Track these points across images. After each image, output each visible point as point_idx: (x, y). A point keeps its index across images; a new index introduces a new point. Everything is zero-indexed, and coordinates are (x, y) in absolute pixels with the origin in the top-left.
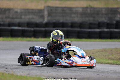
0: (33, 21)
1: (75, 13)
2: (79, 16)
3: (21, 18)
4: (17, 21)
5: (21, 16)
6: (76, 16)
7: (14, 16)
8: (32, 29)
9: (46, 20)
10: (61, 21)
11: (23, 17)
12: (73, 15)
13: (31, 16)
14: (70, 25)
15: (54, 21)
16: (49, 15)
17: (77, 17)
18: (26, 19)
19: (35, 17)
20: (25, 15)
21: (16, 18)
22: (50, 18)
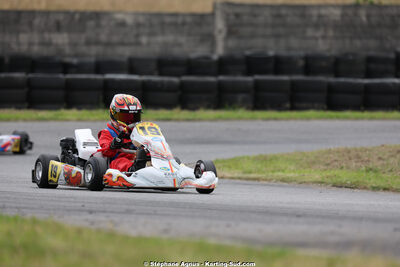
0: (177, 52)
1: (316, 26)
2: (331, 33)
3: (138, 44)
4: (125, 53)
5: (138, 36)
6: (319, 33)
7: (115, 39)
8: (175, 80)
9: (220, 51)
10: (271, 53)
11: (144, 40)
12: (310, 32)
13: (170, 38)
14: (301, 63)
15: (248, 53)
16: (231, 32)
17: (324, 37)
18: (153, 45)
19: (182, 39)
20: (152, 34)
21: (122, 44)
22: (232, 43)
